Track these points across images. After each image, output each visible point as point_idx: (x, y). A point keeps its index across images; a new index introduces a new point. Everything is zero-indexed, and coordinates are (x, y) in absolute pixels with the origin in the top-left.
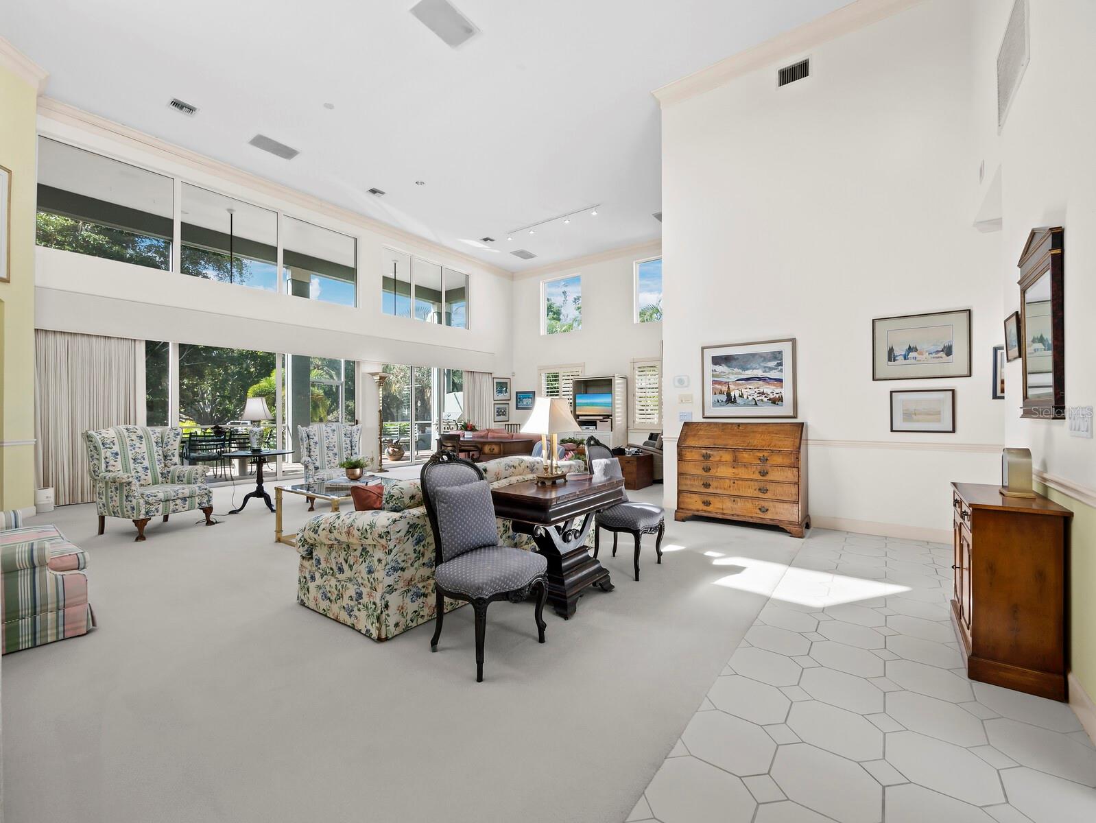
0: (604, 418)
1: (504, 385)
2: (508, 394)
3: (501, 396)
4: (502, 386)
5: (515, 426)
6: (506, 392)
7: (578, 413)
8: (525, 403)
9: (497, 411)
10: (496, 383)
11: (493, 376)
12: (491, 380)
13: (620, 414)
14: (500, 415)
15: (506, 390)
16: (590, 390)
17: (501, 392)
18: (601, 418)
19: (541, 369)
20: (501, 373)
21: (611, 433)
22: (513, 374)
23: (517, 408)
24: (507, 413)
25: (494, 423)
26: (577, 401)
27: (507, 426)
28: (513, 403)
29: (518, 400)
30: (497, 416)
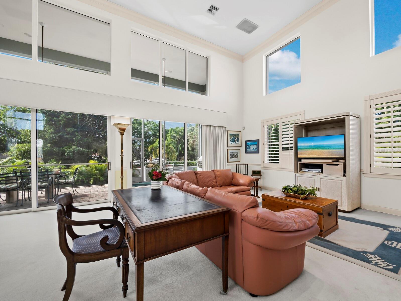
0: (333, 161)
1: (236, 136)
2: (239, 143)
3: (234, 144)
4: (235, 137)
5: (244, 165)
6: (238, 141)
7: (299, 156)
8: (252, 148)
9: (231, 155)
10: (230, 134)
11: (227, 129)
12: (225, 132)
13: (354, 157)
14: (233, 158)
15: (238, 140)
16: (311, 134)
17: (233, 141)
18: (330, 161)
19: (264, 122)
20: (233, 128)
21: (344, 179)
22: (244, 128)
23: (247, 152)
24: (239, 156)
25: (227, 163)
26: (299, 145)
27: (238, 165)
28: (243, 149)
29: (247, 146)
30: (231, 158)
